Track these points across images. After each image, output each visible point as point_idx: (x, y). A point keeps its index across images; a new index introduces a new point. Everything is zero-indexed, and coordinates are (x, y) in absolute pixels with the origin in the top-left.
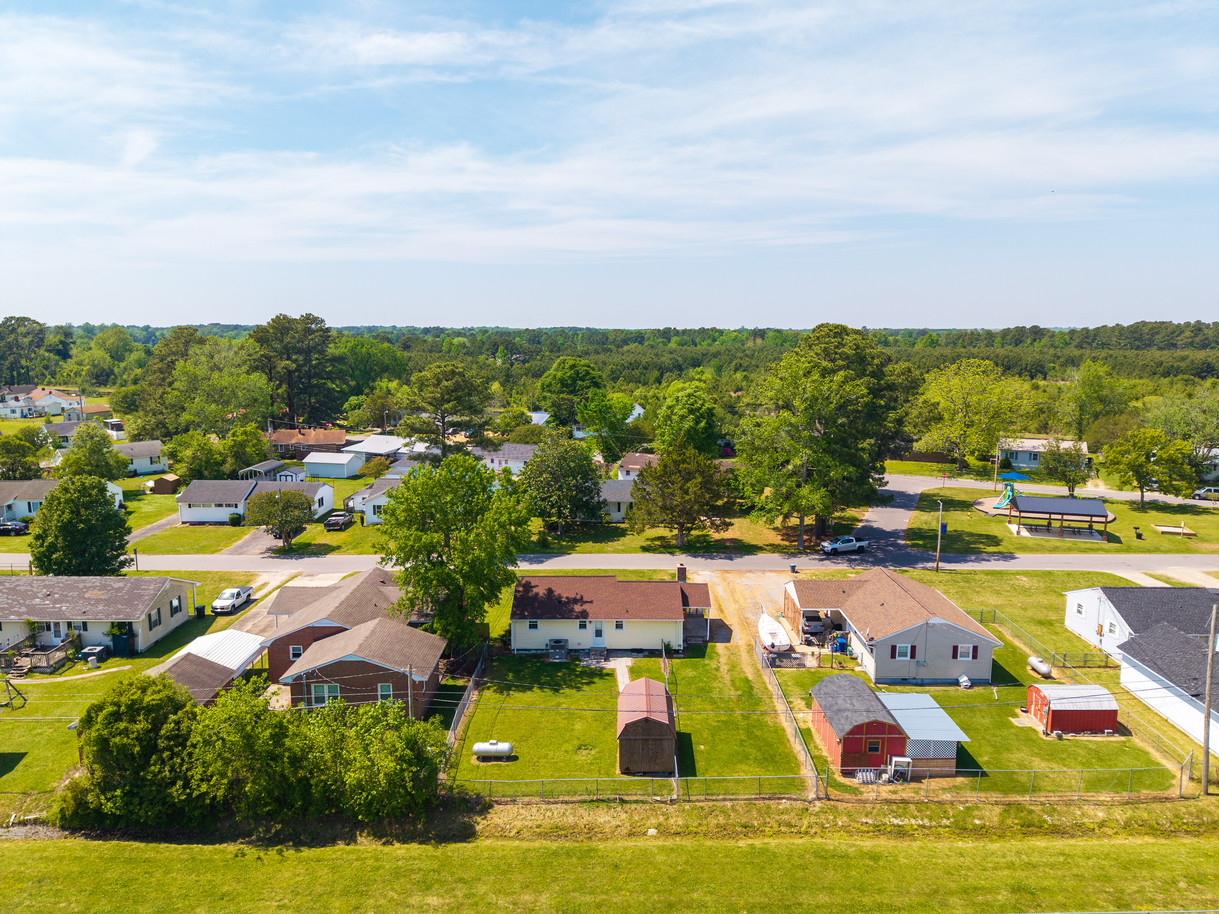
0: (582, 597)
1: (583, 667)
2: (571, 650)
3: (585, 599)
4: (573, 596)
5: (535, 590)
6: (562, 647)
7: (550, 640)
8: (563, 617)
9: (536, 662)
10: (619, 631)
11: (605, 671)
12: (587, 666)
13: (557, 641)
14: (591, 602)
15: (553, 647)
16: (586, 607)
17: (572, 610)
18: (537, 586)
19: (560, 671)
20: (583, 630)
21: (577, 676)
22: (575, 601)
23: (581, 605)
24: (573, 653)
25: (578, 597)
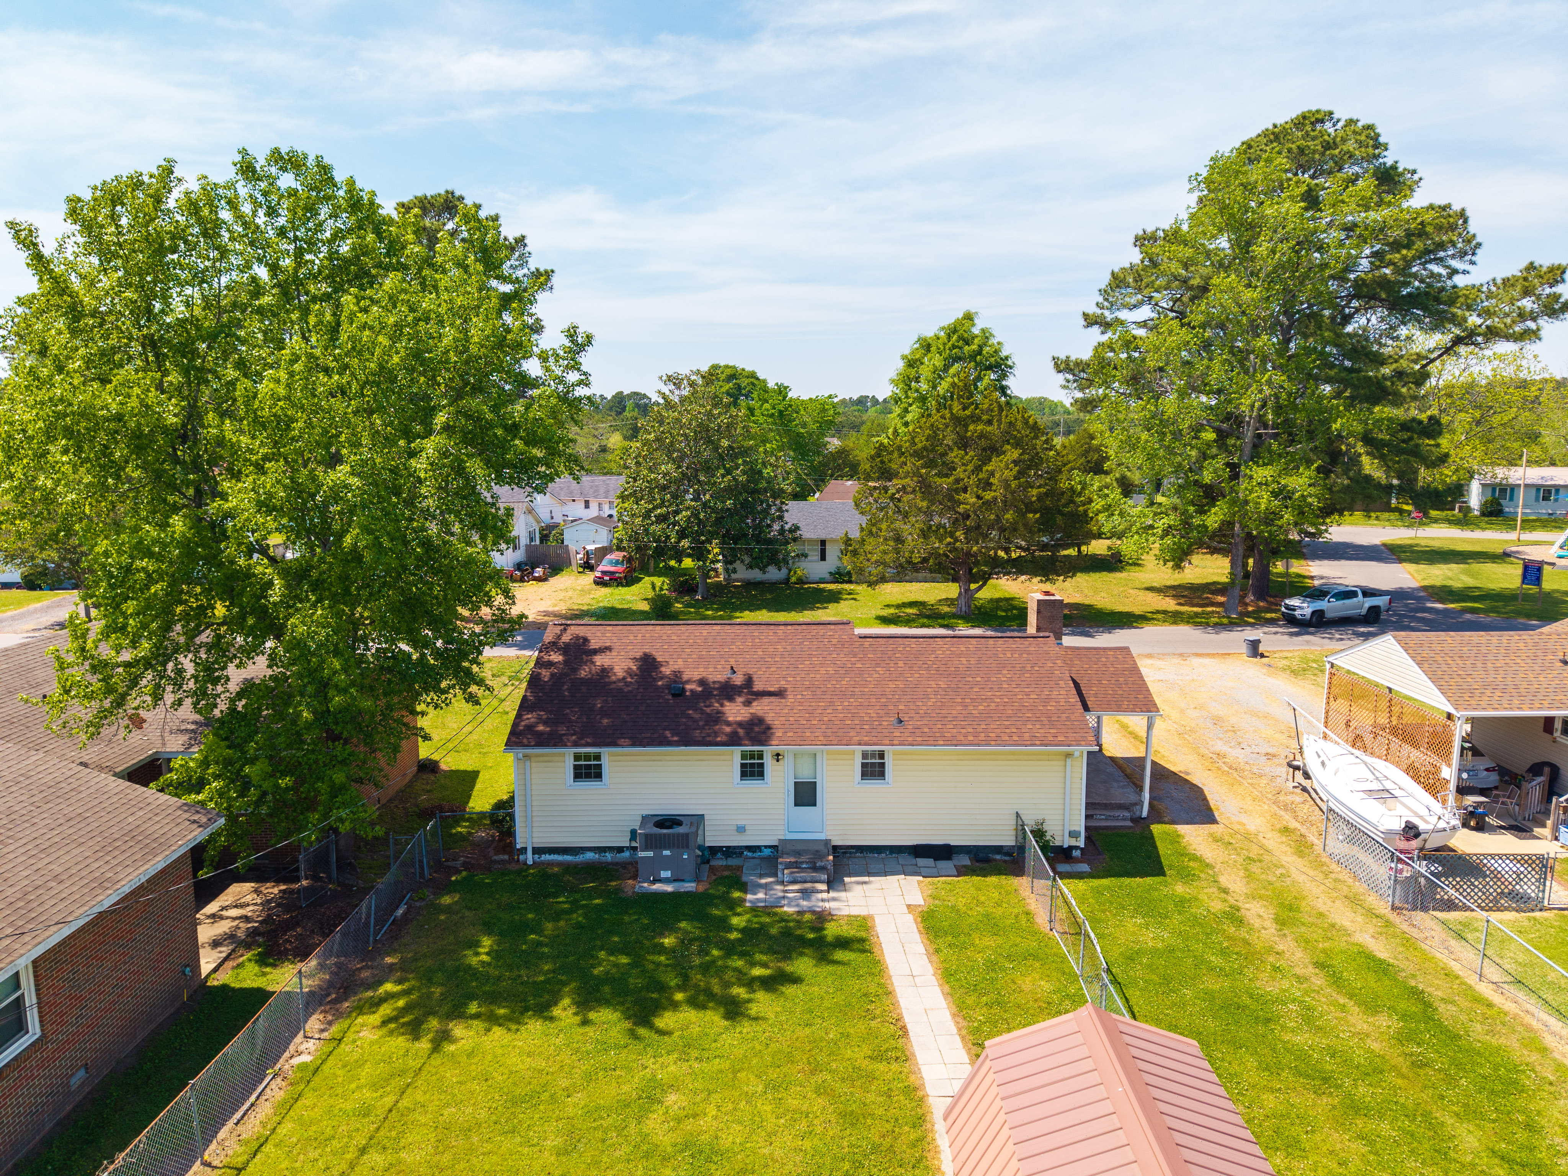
0: (749, 681)
1: (754, 910)
2: (714, 850)
3: (758, 686)
4: (721, 677)
5: (600, 660)
6: (683, 842)
7: (645, 819)
8: (687, 741)
9: (591, 894)
10: (874, 786)
11: (831, 930)
12: (768, 909)
13: (668, 822)
14: (780, 694)
15: (650, 842)
16: (761, 708)
17: (717, 718)
18: (609, 649)
19: (668, 928)
20: (753, 785)
21: (730, 949)
22: (728, 691)
23: (748, 703)
24: (719, 862)
25: (738, 680)
